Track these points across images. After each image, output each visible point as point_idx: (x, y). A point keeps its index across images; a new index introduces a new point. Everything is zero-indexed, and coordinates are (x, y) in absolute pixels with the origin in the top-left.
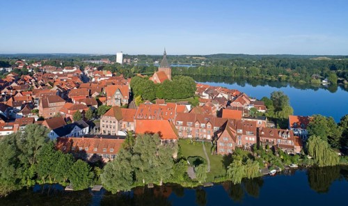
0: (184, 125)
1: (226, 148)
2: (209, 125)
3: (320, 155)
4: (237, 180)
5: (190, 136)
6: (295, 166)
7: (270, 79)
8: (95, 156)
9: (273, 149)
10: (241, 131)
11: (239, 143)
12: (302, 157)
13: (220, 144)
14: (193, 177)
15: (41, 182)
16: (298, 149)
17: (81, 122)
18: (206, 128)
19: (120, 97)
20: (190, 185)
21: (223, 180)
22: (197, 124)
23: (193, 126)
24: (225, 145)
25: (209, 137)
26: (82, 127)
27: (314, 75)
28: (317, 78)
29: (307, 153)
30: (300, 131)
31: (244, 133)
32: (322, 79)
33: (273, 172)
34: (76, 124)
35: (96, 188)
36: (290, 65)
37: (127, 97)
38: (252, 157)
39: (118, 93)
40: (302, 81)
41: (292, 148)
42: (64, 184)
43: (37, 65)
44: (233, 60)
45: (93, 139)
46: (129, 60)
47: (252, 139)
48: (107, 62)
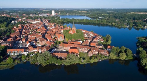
0: (80, 49)
1: (90, 55)
2: (87, 49)
3: (112, 57)
4: (92, 62)
5: (82, 51)
6: (106, 59)
7: (109, 24)
8: (60, 57)
9: (102, 55)
10: (94, 51)
11: (94, 53)
13: (89, 54)
14: (83, 62)
15: (51, 63)
16: (108, 55)
17: (54, 48)
18: (86, 49)
19: (61, 38)
20: (82, 63)
21: (89, 62)
22: (84, 49)
23: (83, 49)
24: (90, 54)
25: (87, 52)
26: (54, 49)
27: (125, 23)
29: (109, 56)
30: (110, 50)
31: (95, 51)
32: (127, 25)
33: (100, 60)
34: (53, 48)
35: (63, 64)
36: (118, 17)
37: (63, 38)
38: (96, 57)
39: (61, 37)
40: (120, 26)
41: (106, 54)
42: (56, 63)
43: (25, 19)
44: (97, 14)
45: (59, 54)
46: (57, 14)
47: (97, 53)
48: (49, 15)
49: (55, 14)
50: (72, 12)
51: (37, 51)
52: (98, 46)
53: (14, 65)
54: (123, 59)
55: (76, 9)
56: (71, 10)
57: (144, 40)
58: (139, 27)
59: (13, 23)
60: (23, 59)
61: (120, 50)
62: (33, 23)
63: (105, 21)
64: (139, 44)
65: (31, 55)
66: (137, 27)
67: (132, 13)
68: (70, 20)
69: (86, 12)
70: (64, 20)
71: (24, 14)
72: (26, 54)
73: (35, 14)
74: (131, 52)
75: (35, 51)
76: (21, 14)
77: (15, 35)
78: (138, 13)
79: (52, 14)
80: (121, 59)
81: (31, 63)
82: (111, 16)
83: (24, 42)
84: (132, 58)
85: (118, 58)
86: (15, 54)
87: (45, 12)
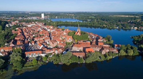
0: (93, 48)
3: (122, 53)
4: (108, 59)
7: (101, 26)
9: (112, 52)
10: (106, 49)
12: (118, 54)
14: (100, 59)
16: (117, 52)
18: (98, 48)
20: (100, 61)
21: (106, 59)
23: (95, 48)
27: (114, 25)
28: (115, 26)
30: (117, 48)
32: (117, 27)
33: (114, 57)
36: (105, 19)
39: (70, 39)
40: (111, 27)
43: (18, 22)
44: (85, 17)
45: (77, 53)
46: (46, 17)
47: (108, 51)
48: (39, 18)
49: (45, 17)
50: (61, 16)
51: (53, 52)
52: (105, 45)
53: (39, 66)
54: (131, 55)
55: (62, 13)
56: (58, 14)
57: (138, 38)
58: (127, 28)
59: (8, 26)
60: (44, 60)
61: (126, 47)
62: (29, 26)
63: (96, 24)
64: (136, 42)
65: (50, 56)
66: (125, 28)
67: (115, 16)
68: (63, 22)
69: (73, 15)
70: (58, 22)
71: (11, 17)
72: (43, 55)
73: (23, 17)
74: (137, 48)
75: (51, 52)
76: (8, 17)
77: (20, 38)
78: (119, 16)
79: (41, 17)
80: (130, 55)
81: (54, 64)
82: (99, 19)
83: (34, 44)
84: (138, 54)
85: (127, 54)
86: (33, 56)
87: (34, 16)
